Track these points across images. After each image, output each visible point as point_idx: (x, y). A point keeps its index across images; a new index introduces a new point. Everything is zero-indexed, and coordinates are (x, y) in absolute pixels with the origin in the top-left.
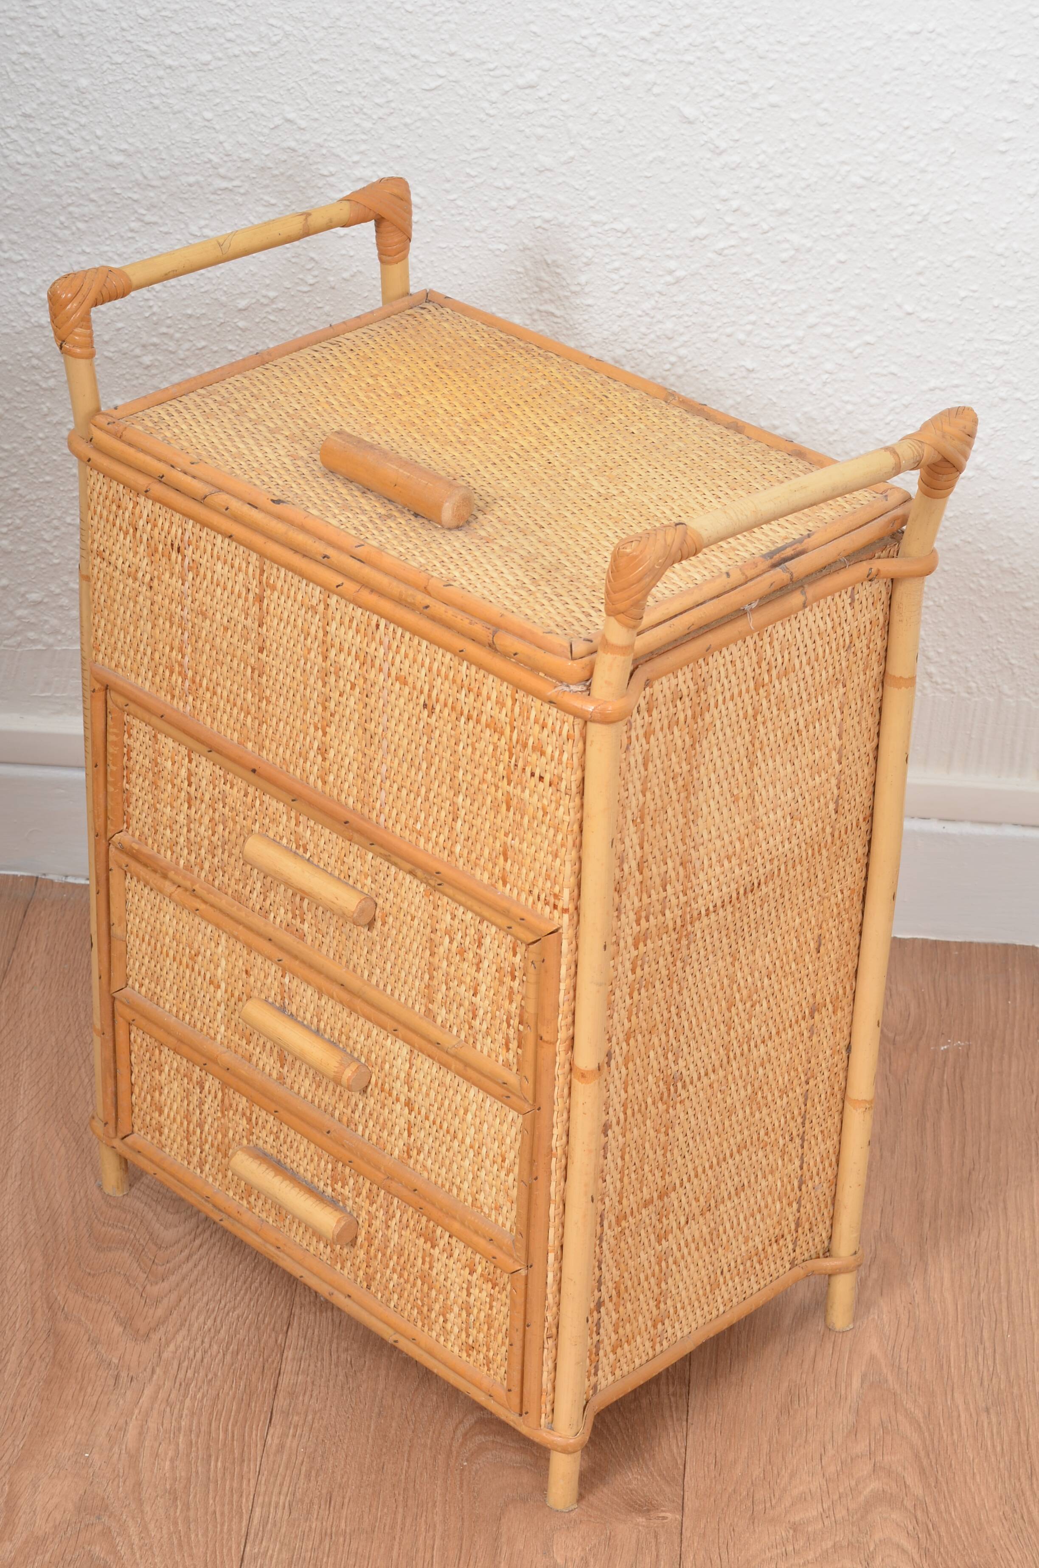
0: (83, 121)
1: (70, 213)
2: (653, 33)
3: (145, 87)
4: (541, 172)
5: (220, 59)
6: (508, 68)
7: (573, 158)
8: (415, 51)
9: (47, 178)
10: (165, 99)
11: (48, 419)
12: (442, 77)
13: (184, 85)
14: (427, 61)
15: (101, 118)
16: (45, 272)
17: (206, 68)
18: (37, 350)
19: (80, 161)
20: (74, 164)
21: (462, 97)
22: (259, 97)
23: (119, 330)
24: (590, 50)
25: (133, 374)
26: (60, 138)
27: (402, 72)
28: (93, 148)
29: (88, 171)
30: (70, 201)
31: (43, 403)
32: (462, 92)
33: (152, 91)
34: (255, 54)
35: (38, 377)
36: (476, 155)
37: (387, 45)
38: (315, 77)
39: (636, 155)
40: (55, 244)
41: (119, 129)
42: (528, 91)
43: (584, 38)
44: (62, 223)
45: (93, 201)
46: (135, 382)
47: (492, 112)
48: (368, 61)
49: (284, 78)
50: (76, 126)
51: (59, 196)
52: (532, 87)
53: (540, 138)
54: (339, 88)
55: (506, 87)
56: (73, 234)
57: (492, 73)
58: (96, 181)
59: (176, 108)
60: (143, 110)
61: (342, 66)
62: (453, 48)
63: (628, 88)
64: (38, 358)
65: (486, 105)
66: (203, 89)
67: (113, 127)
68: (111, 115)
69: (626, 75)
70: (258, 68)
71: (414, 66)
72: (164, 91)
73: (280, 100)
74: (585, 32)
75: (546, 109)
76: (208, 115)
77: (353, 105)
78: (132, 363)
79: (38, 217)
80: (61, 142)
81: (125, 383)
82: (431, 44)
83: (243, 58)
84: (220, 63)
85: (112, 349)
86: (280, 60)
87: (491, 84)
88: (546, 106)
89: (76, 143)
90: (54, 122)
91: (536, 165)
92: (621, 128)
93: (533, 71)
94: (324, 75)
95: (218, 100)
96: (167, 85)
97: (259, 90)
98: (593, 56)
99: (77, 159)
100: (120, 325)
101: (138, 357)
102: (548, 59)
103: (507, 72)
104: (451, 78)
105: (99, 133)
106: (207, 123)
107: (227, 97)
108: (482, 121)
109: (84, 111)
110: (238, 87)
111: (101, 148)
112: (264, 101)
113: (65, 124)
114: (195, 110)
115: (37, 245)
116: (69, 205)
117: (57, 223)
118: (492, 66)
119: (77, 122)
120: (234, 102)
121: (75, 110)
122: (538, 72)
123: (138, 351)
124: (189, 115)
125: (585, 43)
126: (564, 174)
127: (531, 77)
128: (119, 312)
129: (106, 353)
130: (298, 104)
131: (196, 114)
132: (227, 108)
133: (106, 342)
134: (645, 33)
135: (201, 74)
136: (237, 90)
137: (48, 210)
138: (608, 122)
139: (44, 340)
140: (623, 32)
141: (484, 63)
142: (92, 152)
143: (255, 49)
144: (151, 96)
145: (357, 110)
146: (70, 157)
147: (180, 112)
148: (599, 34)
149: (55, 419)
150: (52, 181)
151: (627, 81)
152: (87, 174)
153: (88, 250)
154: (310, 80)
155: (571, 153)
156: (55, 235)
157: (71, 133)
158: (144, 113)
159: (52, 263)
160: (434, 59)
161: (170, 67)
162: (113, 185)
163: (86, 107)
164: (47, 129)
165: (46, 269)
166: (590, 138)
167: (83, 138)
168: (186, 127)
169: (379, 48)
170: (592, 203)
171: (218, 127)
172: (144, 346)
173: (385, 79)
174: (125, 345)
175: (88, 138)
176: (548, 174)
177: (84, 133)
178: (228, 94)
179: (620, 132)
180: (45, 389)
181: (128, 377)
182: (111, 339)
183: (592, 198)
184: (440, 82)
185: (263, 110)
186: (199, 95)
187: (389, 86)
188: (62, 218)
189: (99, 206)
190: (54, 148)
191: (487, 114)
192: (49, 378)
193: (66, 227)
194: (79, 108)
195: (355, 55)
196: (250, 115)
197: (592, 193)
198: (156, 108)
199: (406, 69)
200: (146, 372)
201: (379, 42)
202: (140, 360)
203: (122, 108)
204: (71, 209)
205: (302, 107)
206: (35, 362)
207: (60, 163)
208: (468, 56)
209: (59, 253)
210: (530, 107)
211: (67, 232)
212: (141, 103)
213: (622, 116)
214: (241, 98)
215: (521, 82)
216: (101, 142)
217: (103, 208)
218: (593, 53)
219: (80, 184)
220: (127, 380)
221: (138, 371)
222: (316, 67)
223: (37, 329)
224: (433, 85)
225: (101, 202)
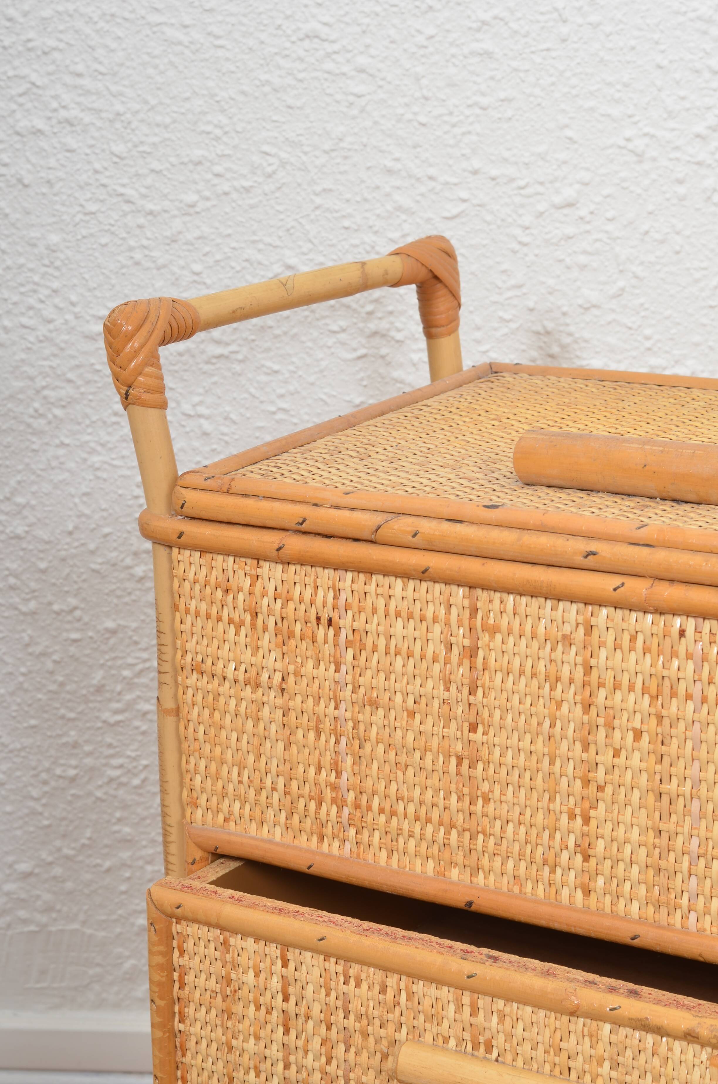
0: (55, 285)
1: (45, 398)
2: (709, 128)
3: (123, 239)
4: (587, 309)
5: (208, 199)
6: (541, 183)
7: (623, 289)
8: (432, 171)
9: (17, 358)
10: (147, 252)
11: (30, 650)
12: (464, 201)
13: (168, 233)
14: (447, 183)
15: (75, 281)
16: (19, 472)
17: (192, 211)
18: (14, 566)
19: (54, 335)
20: (47, 339)
21: (489, 223)
22: (254, 242)
23: (106, 536)
24: (637, 155)
25: (125, 590)
26: (31, 308)
27: (419, 198)
28: (69, 317)
29: (63, 345)
30: (44, 383)
31: (24, 631)
32: (489, 218)
33: (132, 243)
34: (247, 190)
35: (17, 600)
36: (510, 294)
37: (398, 166)
38: (318, 212)
39: (697, 281)
40: (29, 437)
41: (97, 293)
42: (566, 211)
43: (628, 140)
44: (36, 411)
45: (69, 381)
46: (127, 599)
47: (526, 239)
48: (378, 188)
49: (282, 216)
50: (47, 292)
51: (32, 379)
52: (570, 205)
53: (583, 267)
54: (346, 223)
55: (541, 207)
56: (50, 423)
57: (523, 192)
58: (73, 357)
59: (161, 262)
60: (123, 267)
61: (348, 196)
62: (476, 163)
63: (683, 199)
64: (16, 576)
65: (517, 231)
66: (189, 237)
67: (90, 290)
68: (87, 276)
69: (680, 182)
70: (252, 207)
71: (431, 190)
72: (145, 242)
73: (278, 243)
74: (628, 133)
75: (588, 232)
76: (197, 267)
77: (363, 243)
78: (122, 575)
79: (10, 405)
80: (31, 313)
81: (115, 601)
82: (451, 162)
83: (235, 196)
84: (208, 204)
85: (100, 560)
86: (277, 195)
87: (522, 206)
88: (588, 227)
89: (49, 312)
90: (22, 289)
91: (580, 301)
92: (678, 248)
93: (571, 185)
94: (328, 210)
95: (207, 249)
96: (149, 234)
97: (254, 233)
98: (640, 162)
99: (50, 331)
100: (107, 530)
101: (128, 567)
102: (588, 169)
103: (540, 189)
104: (475, 202)
105: (74, 298)
106: (196, 278)
107: (218, 245)
108: (514, 252)
109: (56, 273)
110: (230, 231)
111: (77, 317)
112: (261, 246)
113: (35, 291)
114: (182, 262)
115: (9, 439)
116: (44, 388)
117: (31, 411)
118: (522, 183)
119: (47, 287)
120: (227, 250)
121: (46, 273)
122: (577, 186)
123: (128, 561)
124: (176, 269)
125: (630, 146)
126: (613, 311)
127: (569, 193)
128: (105, 514)
129: (93, 566)
130: (300, 247)
131: (183, 268)
132: (218, 257)
133: (92, 552)
134: (700, 128)
135: (187, 218)
136: (229, 235)
137: (21, 396)
138: (662, 242)
139: (21, 553)
140: (673, 130)
141: (512, 180)
142: (66, 322)
143: (246, 184)
144: (131, 249)
145: (368, 248)
146: (43, 330)
147: (164, 266)
148: (646, 135)
149: (38, 649)
150: (23, 361)
151: (681, 190)
152: (62, 349)
153: (67, 441)
154: (312, 217)
155: (621, 284)
156: (29, 426)
157: (42, 302)
158: (124, 271)
159: (27, 460)
160: (454, 180)
161: (151, 213)
162: (93, 361)
163: (57, 268)
164: (15, 298)
165: (20, 467)
166: (642, 263)
167: (56, 307)
168: (173, 284)
169: (390, 171)
170: (648, 344)
171: (208, 281)
172: (136, 554)
173: (399, 208)
174: (114, 554)
175: (61, 305)
176: (595, 311)
177: (57, 300)
178: (219, 241)
179: (677, 253)
180: (25, 614)
181: (119, 593)
182: (97, 548)
183: (648, 338)
184: (463, 206)
185: (259, 257)
186: (186, 244)
187: (404, 217)
188: (36, 405)
189: (78, 387)
190: (24, 320)
191: (520, 243)
192: (29, 600)
193: (41, 416)
194: (50, 270)
195: (363, 182)
196: (246, 264)
197: (648, 332)
198: (137, 263)
199: (422, 195)
200: (139, 586)
201: (390, 164)
202: (132, 571)
203: (99, 266)
204: (46, 392)
205: (305, 250)
206: (12, 581)
207: (32, 339)
208: (494, 172)
209: (35, 447)
210: (570, 230)
211: (42, 422)
212: (120, 258)
213: (678, 233)
214: (234, 245)
215: (557, 200)
216: (77, 310)
217: (83, 390)
218: (640, 157)
219: (55, 362)
220: (119, 597)
221: (129, 585)
222: (318, 200)
223: (13, 542)
224: (455, 211)
225: (80, 382)
